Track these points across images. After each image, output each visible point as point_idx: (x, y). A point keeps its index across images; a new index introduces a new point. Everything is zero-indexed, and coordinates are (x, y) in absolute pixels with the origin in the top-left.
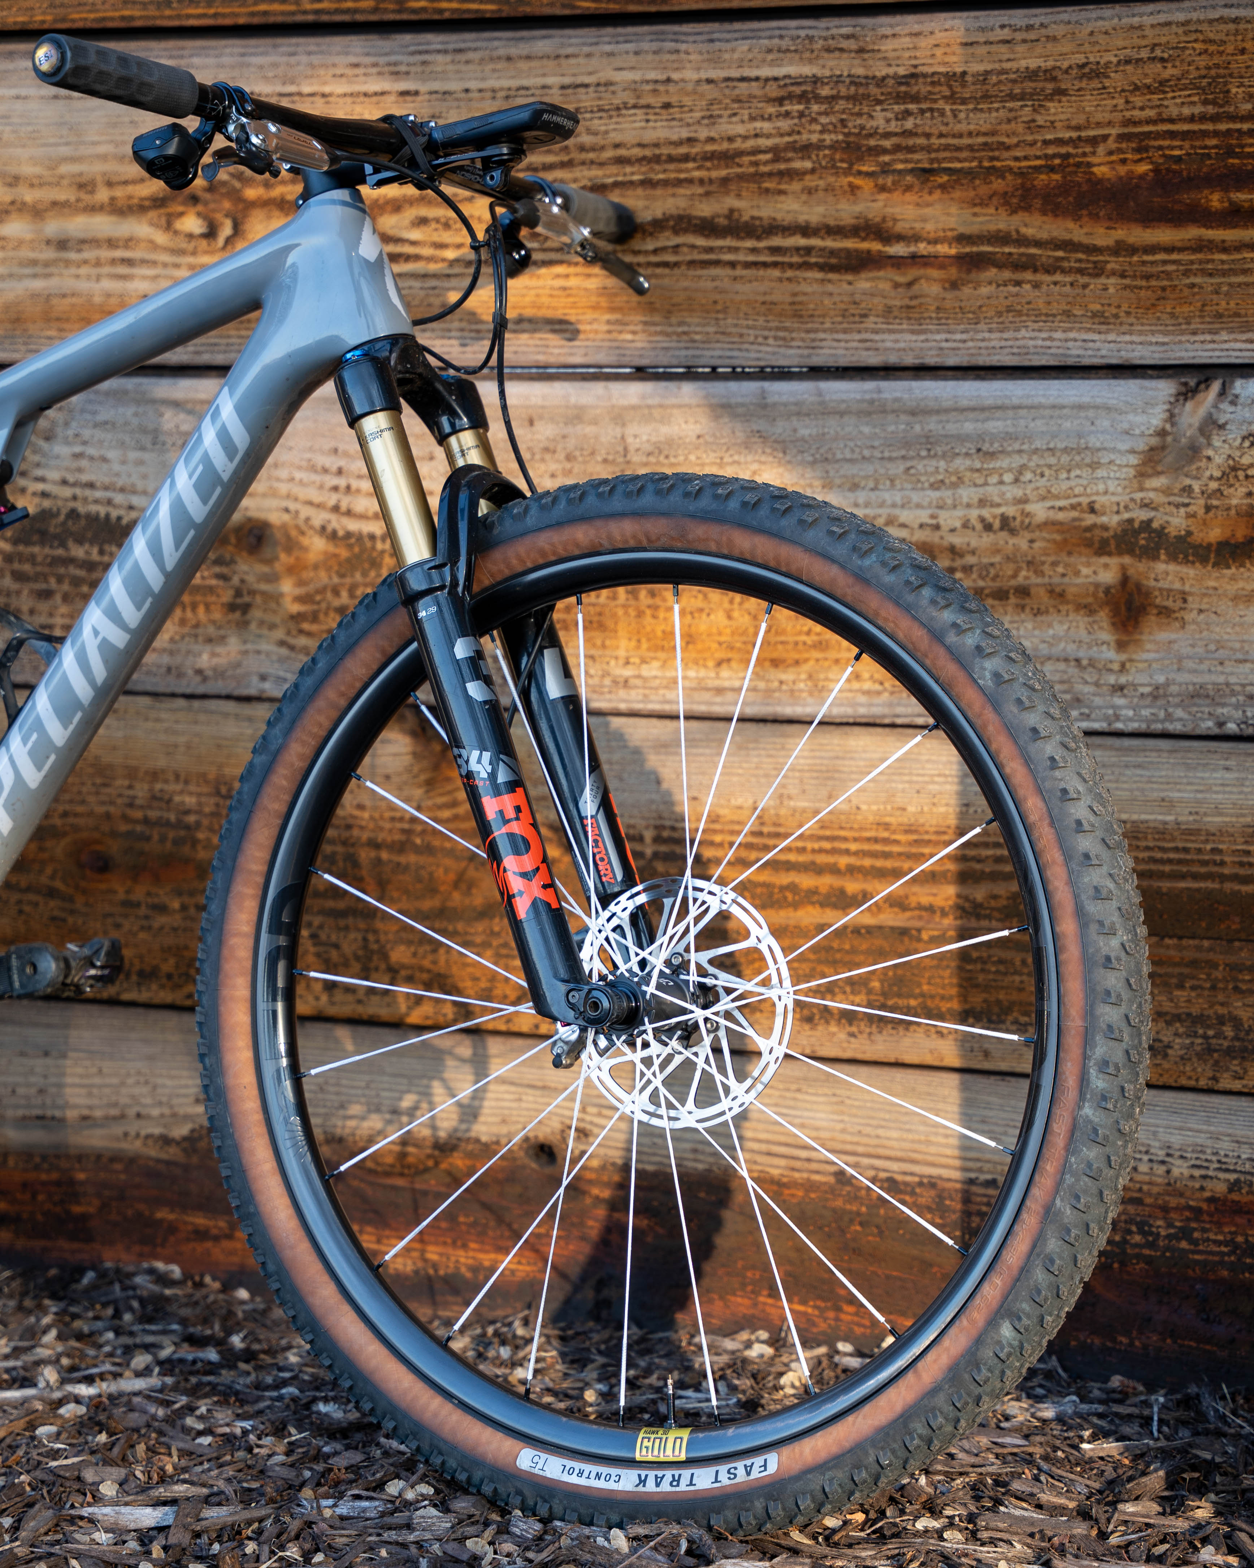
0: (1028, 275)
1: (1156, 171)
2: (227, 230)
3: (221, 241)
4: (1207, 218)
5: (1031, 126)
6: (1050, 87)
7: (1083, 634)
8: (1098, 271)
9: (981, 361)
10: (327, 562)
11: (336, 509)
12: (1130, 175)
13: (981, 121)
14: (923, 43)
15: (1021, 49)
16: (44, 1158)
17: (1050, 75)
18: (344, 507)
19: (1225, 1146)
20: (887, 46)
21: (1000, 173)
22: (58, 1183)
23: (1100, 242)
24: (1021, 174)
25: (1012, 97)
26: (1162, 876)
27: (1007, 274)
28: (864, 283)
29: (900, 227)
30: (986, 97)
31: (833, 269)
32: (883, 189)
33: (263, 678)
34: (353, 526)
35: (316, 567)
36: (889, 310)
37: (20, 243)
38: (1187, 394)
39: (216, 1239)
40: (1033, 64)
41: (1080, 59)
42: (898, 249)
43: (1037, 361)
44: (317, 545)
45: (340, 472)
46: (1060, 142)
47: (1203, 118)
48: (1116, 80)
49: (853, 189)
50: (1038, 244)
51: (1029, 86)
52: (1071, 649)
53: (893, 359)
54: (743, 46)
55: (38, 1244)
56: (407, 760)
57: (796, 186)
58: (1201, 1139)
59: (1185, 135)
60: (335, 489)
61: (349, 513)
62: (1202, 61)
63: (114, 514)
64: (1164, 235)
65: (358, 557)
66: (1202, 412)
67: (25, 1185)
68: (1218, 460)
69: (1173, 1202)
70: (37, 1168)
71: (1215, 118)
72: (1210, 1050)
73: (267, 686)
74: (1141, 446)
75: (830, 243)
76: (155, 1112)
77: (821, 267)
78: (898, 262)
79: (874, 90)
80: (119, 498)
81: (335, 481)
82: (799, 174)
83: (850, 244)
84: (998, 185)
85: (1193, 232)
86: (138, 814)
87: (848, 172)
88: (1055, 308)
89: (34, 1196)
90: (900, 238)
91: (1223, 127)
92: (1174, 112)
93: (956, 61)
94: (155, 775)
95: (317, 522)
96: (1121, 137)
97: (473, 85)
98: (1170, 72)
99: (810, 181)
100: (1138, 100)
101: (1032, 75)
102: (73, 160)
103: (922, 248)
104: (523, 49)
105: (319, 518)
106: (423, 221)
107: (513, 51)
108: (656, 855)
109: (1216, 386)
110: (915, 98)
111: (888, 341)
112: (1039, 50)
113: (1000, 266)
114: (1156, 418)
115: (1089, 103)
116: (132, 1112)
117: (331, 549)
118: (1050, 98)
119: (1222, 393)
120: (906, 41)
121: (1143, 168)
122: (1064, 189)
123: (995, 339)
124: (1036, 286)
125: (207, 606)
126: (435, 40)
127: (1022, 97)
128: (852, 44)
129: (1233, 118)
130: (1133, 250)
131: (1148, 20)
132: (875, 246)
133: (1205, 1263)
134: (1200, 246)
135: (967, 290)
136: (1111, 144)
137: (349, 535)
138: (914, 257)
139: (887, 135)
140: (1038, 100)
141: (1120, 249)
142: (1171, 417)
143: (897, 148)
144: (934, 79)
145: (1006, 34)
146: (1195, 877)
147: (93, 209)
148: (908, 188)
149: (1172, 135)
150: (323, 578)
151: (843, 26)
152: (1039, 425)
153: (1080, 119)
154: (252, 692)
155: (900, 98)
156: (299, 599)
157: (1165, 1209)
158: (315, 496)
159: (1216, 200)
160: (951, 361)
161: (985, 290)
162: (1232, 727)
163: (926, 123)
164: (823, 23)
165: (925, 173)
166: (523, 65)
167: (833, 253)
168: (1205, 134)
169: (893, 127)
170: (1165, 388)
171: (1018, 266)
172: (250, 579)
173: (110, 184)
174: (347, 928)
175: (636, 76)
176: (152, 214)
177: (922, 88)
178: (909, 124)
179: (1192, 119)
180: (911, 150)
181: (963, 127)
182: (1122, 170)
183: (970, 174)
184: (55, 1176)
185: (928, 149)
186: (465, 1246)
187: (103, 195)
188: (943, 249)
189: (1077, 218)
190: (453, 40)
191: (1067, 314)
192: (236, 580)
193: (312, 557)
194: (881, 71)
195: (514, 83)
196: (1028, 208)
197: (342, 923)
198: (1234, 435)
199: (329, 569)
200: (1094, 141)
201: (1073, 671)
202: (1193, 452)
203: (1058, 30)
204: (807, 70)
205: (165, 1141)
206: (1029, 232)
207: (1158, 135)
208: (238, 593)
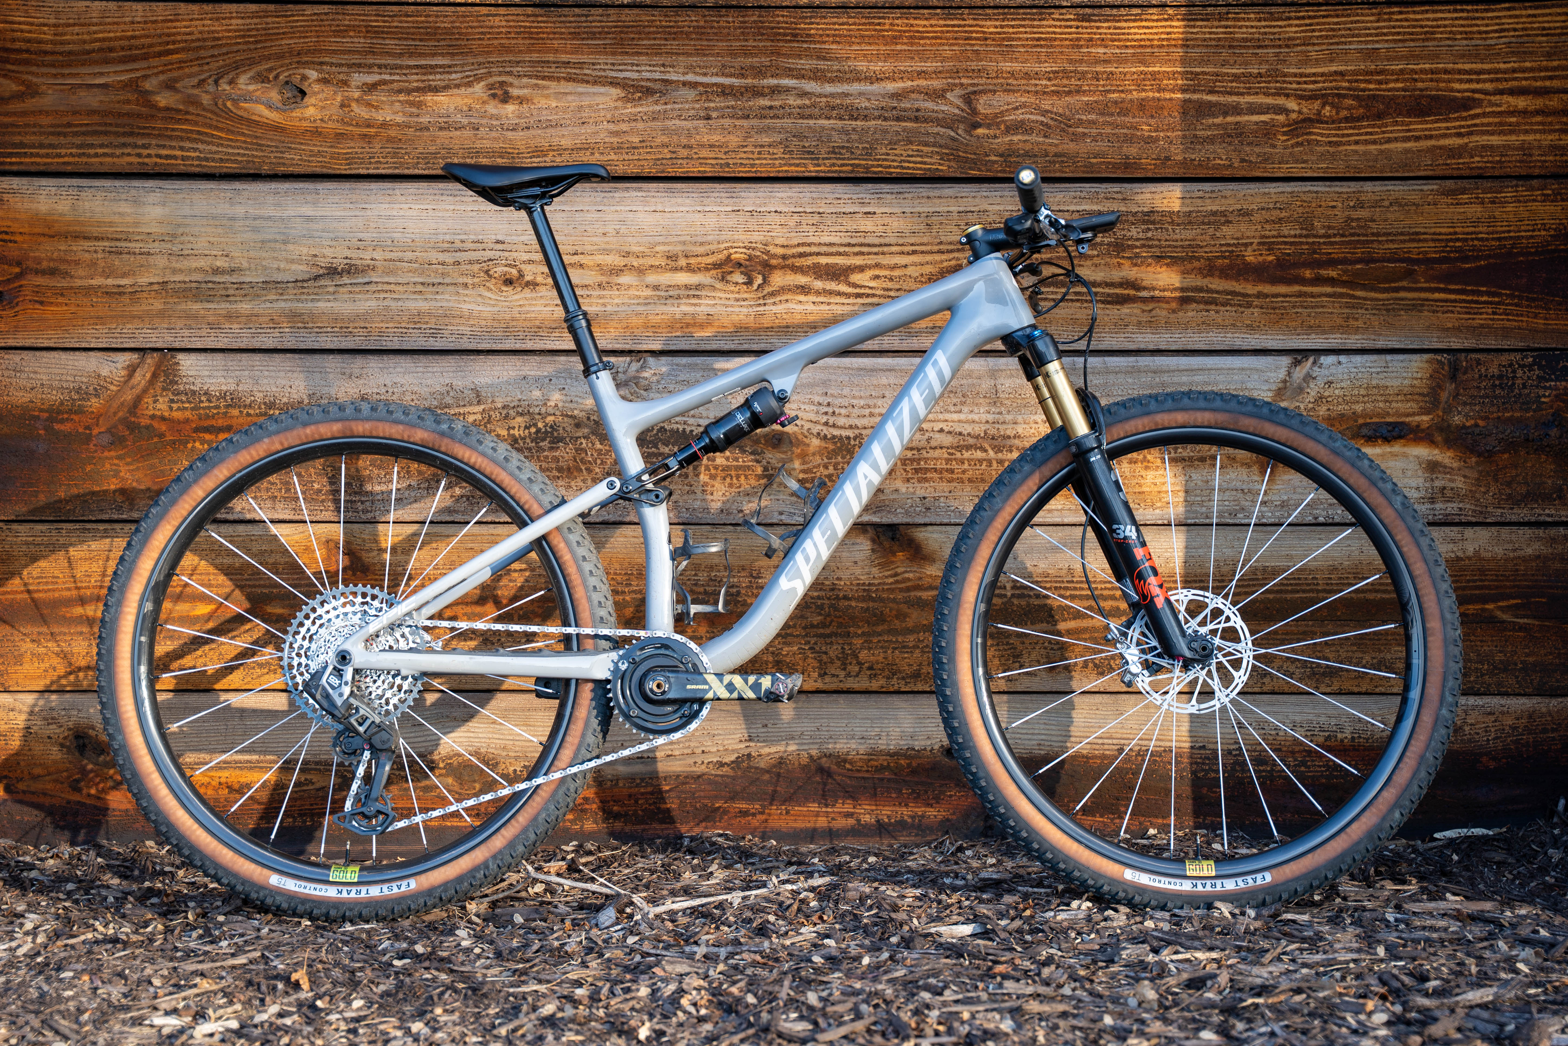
0: (1213, 307)
1: (1278, 259)
2: (759, 280)
3: (755, 287)
4: (1303, 281)
5: (1213, 237)
6: (1223, 219)
7: (1245, 477)
8: (1249, 305)
9: (1189, 347)
10: (820, 452)
11: (826, 424)
12: (1264, 261)
13: (1188, 234)
14: (1157, 196)
15: (1208, 201)
16: (642, 780)
17: (1223, 214)
18: (831, 422)
19: (1323, 719)
20: (1139, 197)
21: (1198, 259)
22: (652, 793)
23: (1250, 292)
24: (1208, 259)
25: (1203, 223)
26: (1287, 592)
27: (1202, 306)
28: (1126, 310)
29: (1144, 284)
30: (1190, 223)
31: (1109, 303)
32: (1136, 265)
33: (781, 513)
34: (836, 432)
35: (814, 454)
36: (1139, 323)
37: (630, 287)
38: (1297, 363)
39: (754, 815)
40: (1214, 208)
41: (1239, 207)
42: (1144, 294)
43: (1218, 348)
44: (816, 442)
45: (829, 404)
46: (1229, 245)
47: (1301, 236)
48: (1257, 217)
49: (1119, 264)
50: (1217, 292)
51: (1212, 218)
52: (1239, 485)
53: (1143, 346)
54: (1061, 195)
55: (639, 828)
56: (869, 553)
57: (1089, 263)
58: (1311, 717)
59: (1292, 244)
60: (826, 413)
61: (834, 426)
62: (1300, 210)
63: (688, 429)
64: (1282, 289)
65: (840, 449)
66: (1304, 371)
67: (630, 796)
68: (1313, 394)
69: (1297, 749)
70: (637, 786)
71: (1306, 236)
72: (1314, 674)
73: (783, 517)
74: (1274, 387)
75: (1107, 290)
76: (714, 749)
77: (1103, 302)
78: (1144, 300)
79: (1131, 218)
80: (691, 421)
81: (826, 409)
82: (1091, 257)
83: (1118, 291)
84: (1196, 264)
85: (1296, 288)
86: (701, 589)
87: (1117, 256)
88: (1227, 322)
89: (636, 802)
90: (1145, 288)
91: (1311, 240)
92: (1286, 233)
93: (1176, 206)
94: (711, 568)
95: (815, 431)
96: (1259, 244)
97: (907, 210)
98: (1284, 214)
99: (1096, 260)
100: (1268, 227)
101: (1214, 213)
102: (664, 244)
103: (1157, 293)
104: (937, 193)
105: (816, 429)
106: (877, 277)
107: (931, 194)
108: (1013, 595)
109: (1311, 360)
110: (1153, 223)
111: (1139, 338)
112: (1217, 202)
113: (1198, 302)
114: (1282, 374)
115: (1243, 227)
116: (699, 751)
117: (824, 444)
118: (1223, 224)
119: (1314, 363)
120: (1149, 196)
121: (1271, 258)
122: (1231, 267)
123: (1197, 337)
124: (1217, 312)
125: (746, 477)
126: (886, 187)
127: (1209, 223)
128: (1119, 196)
129: (1315, 236)
130: (1266, 296)
131: (1272, 191)
132: (1132, 292)
133: (1313, 777)
134: (1300, 295)
135: (1181, 314)
136: (1255, 246)
137: (834, 437)
138: (1152, 297)
139: (1138, 240)
140: (1217, 225)
141: (1259, 295)
142: (1289, 374)
143: (1143, 246)
144: (1163, 214)
145: (1201, 194)
146: (1304, 591)
147: (676, 269)
148: (1149, 265)
149: (1286, 243)
150: (818, 460)
151: (1115, 187)
152: (1221, 378)
153: (1239, 235)
154: (775, 521)
155: (1144, 222)
156: (803, 471)
157: (1293, 753)
158: (813, 417)
159: (1308, 274)
160: (1173, 348)
161: (1190, 314)
162: (1321, 519)
163: (1158, 234)
164: (1104, 185)
165: (1158, 258)
166: (937, 201)
167: (1109, 295)
168: (1301, 243)
169: (1141, 235)
170: (1285, 361)
171: (1207, 302)
172: (773, 461)
173: (686, 256)
174: (831, 643)
175: (1001, 208)
176: (714, 272)
177: (1157, 218)
178: (1150, 234)
179: (1295, 236)
180: (1150, 247)
181: (1178, 237)
182: (1260, 259)
183: (1182, 259)
184: (650, 789)
185: (1160, 247)
186: (906, 805)
187: (683, 262)
188: (1167, 294)
189: (1237, 281)
190: (897, 187)
191: (1234, 325)
192: (764, 462)
193: (811, 449)
194: (1135, 209)
195: (931, 210)
196: (1212, 276)
197: (828, 640)
198: (1320, 382)
199: (821, 455)
200: (1246, 245)
201: (1240, 495)
202: (1300, 390)
203: (1229, 193)
204: (1095, 208)
205: (722, 764)
206: (1213, 286)
207: (1278, 243)
208: (766, 469)
